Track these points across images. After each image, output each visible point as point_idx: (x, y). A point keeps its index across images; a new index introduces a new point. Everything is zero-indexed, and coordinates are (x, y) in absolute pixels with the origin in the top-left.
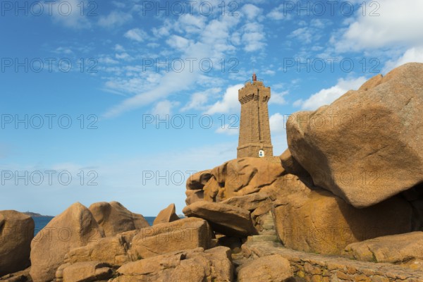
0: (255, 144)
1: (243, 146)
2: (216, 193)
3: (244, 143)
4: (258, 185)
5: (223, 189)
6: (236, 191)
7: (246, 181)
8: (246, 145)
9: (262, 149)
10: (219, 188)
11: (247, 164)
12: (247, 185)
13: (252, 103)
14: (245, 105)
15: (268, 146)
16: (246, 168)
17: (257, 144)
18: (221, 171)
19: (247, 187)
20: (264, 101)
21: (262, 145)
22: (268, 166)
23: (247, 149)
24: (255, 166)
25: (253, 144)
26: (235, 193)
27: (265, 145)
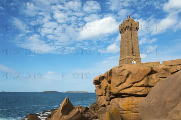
0: (130, 57)
1: (122, 59)
2: (107, 87)
3: (123, 57)
4: (132, 82)
5: (110, 84)
6: (117, 86)
7: (124, 79)
8: (124, 58)
9: (134, 60)
10: (108, 84)
11: (124, 69)
12: (124, 82)
13: (128, 32)
14: (123, 34)
15: (138, 58)
16: (124, 71)
17: (131, 57)
18: (108, 74)
19: (124, 84)
20: (135, 31)
21: (134, 57)
22: (139, 69)
23: (125, 60)
24: (130, 70)
25: (128, 57)
26: (117, 87)
27: (136, 57)
